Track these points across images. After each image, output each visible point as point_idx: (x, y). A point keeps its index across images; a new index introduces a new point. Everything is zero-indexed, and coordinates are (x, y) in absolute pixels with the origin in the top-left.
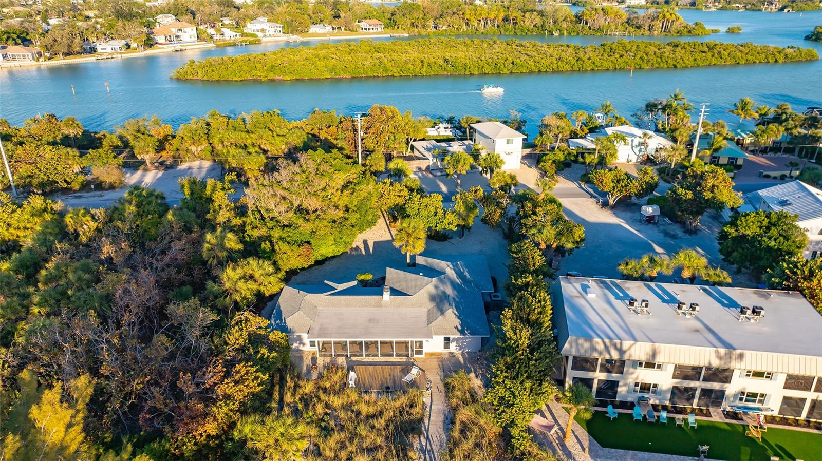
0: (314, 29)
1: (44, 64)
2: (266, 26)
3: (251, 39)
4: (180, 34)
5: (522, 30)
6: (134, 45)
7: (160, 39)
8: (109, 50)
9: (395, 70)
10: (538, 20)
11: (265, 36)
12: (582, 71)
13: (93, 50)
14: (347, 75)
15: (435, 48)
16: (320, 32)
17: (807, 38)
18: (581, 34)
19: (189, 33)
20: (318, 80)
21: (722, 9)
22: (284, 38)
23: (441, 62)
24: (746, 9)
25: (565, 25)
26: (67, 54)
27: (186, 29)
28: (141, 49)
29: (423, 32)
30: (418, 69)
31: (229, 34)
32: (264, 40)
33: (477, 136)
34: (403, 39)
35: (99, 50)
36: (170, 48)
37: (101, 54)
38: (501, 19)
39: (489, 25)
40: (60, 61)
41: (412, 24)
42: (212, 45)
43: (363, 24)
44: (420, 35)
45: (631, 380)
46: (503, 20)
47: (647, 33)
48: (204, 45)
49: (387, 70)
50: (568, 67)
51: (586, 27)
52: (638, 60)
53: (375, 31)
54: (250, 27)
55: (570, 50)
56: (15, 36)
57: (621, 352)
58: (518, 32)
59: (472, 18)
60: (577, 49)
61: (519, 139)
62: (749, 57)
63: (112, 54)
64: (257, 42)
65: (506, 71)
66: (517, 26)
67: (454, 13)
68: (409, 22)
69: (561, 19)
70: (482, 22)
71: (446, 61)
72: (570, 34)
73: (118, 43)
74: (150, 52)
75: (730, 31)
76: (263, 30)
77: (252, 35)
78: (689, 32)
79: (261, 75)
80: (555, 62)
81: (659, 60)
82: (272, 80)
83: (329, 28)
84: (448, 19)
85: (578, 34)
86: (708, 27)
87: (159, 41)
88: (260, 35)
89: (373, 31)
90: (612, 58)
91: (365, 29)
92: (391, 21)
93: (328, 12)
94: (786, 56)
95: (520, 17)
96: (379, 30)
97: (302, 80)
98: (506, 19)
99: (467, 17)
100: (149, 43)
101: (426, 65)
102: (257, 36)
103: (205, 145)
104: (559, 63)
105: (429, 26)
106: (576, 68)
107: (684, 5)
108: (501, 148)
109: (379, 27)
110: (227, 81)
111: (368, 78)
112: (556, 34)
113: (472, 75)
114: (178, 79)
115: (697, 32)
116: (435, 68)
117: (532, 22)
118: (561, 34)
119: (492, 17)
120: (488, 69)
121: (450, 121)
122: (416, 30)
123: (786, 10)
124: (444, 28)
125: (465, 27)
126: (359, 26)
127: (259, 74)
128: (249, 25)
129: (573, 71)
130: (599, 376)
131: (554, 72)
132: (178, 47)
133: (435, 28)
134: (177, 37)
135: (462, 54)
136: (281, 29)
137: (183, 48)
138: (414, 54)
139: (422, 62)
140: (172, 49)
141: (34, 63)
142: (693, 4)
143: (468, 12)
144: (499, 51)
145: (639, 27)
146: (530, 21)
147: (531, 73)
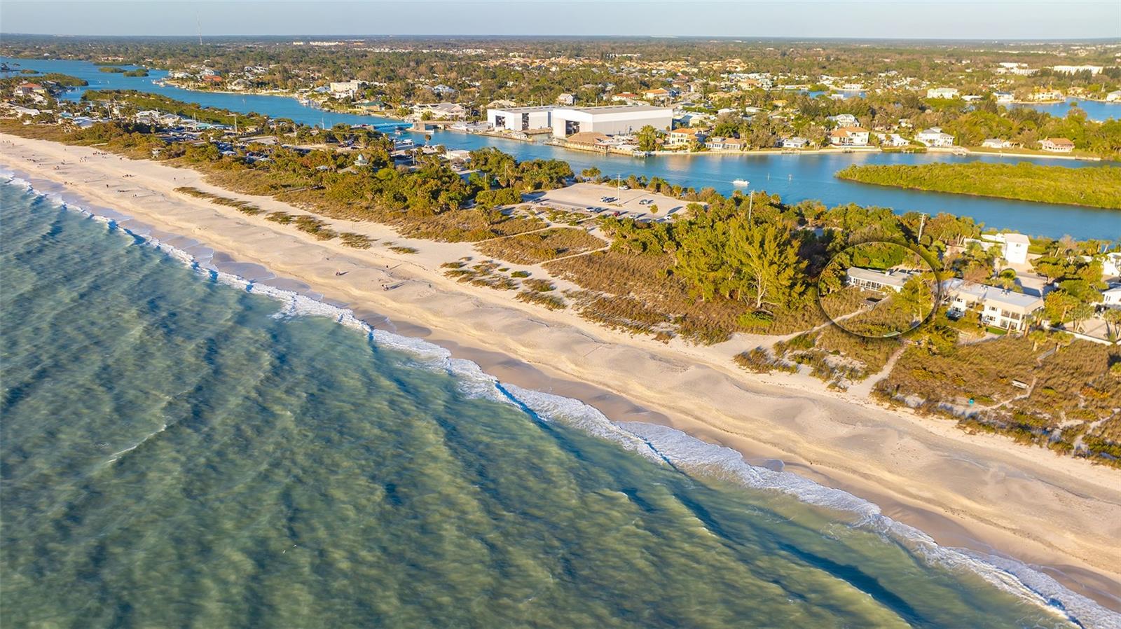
0: (989, 143)
1: (747, 153)
2: (937, 136)
3: (918, 148)
6: (813, 143)
7: (835, 140)
8: (792, 146)
11: (933, 146)
13: (780, 145)
16: (996, 147)
19: (861, 137)
22: (952, 150)
26: (761, 147)
27: (860, 134)
28: (818, 147)
31: (898, 141)
32: (930, 150)
35: (785, 146)
36: (841, 149)
37: (786, 149)
40: (757, 152)
42: (879, 150)
43: (1048, 143)
48: (871, 149)
54: (922, 137)
56: (730, 130)
63: (794, 149)
64: (923, 151)
73: (800, 141)
74: (824, 151)
76: (932, 141)
77: (921, 144)
79: (903, 184)
82: (912, 189)
83: (1007, 144)
87: (834, 142)
88: (928, 144)
89: (1059, 152)
91: (1050, 148)
96: (1066, 150)
100: (826, 143)
102: (924, 146)
109: (1067, 147)
110: (876, 184)
114: (840, 178)
126: (1042, 145)
127: (902, 182)
128: (921, 134)
132: (848, 148)
134: (850, 140)
136: (951, 141)
137: (852, 150)
140: (843, 150)
141: (740, 152)
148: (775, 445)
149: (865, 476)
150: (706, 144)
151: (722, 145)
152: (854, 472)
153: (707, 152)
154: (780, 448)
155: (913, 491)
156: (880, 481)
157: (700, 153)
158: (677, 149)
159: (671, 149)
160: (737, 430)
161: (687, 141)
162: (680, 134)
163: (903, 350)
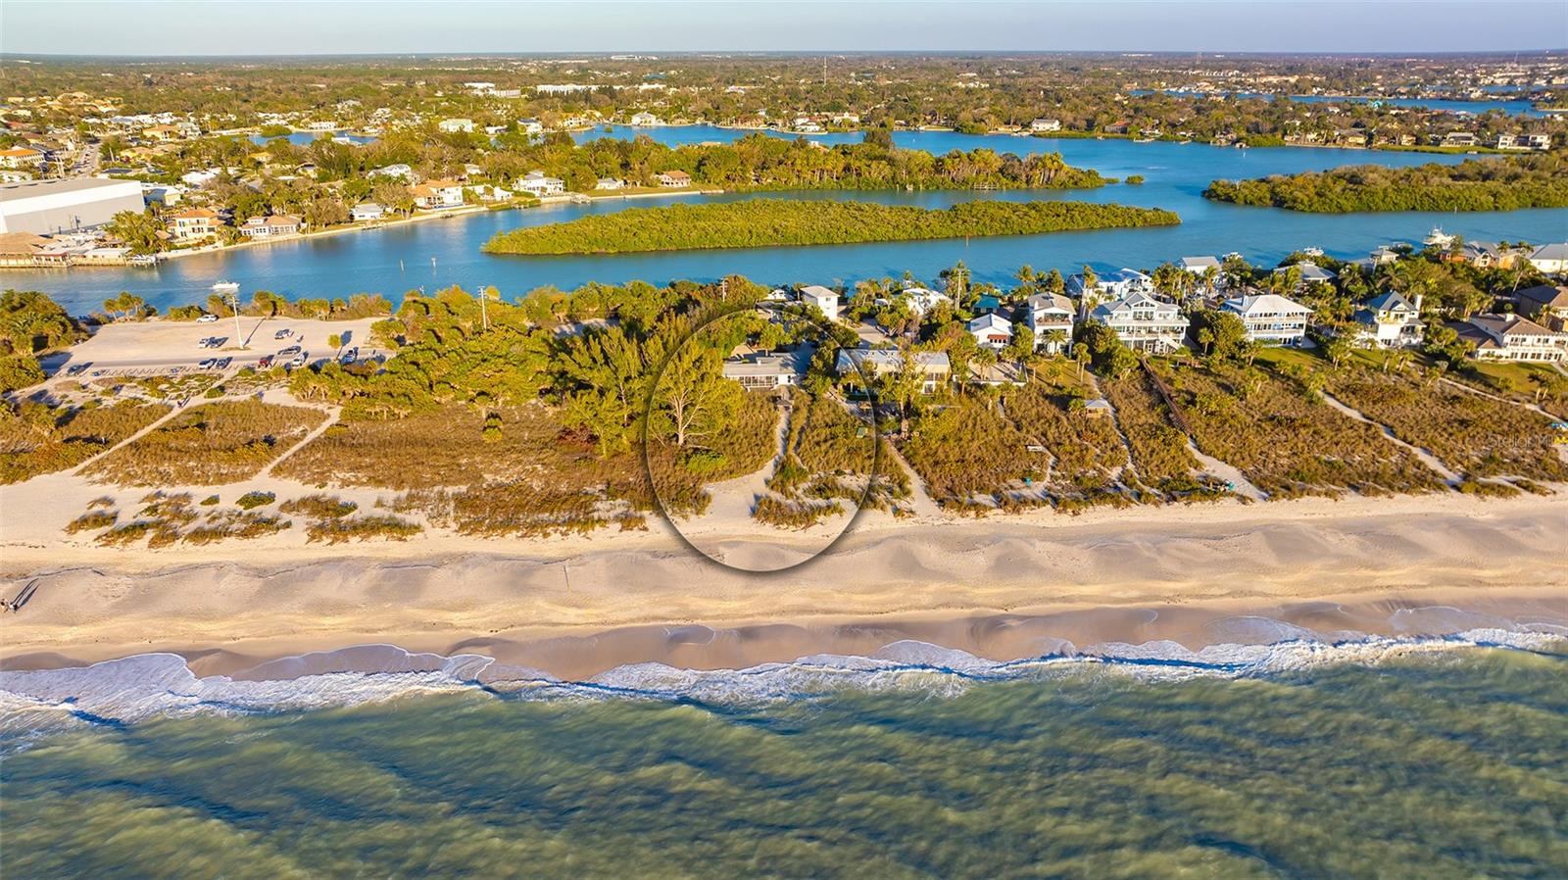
0: (604, 185)
1: (307, 236)
2: (542, 183)
3: (529, 200)
4: (441, 194)
5: (868, 184)
7: (421, 202)
8: (367, 217)
9: (722, 241)
10: (887, 171)
11: (544, 196)
12: (920, 240)
13: (351, 219)
14: (674, 248)
16: (610, 188)
17: (1204, 192)
18: (941, 188)
19: (453, 194)
21: (1161, 139)
22: (567, 198)
23: (770, 232)
24: (1193, 141)
25: (921, 176)
26: (328, 224)
27: (448, 189)
28: (408, 215)
29: (742, 186)
30: (746, 240)
31: (499, 193)
32: (543, 200)
33: (805, 297)
35: (357, 218)
36: (434, 214)
37: (362, 223)
39: (826, 176)
40: (323, 233)
41: (728, 178)
42: (483, 208)
43: (664, 178)
44: (738, 192)
46: (844, 170)
47: (1024, 186)
48: (473, 209)
50: (904, 236)
51: (948, 180)
53: (680, 185)
54: (523, 184)
55: (913, 215)
58: (862, 185)
59: (804, 170)
60: (920, 213)
61: (835, 298)
62: (1106, 221)
63: (371, 222)
64: (536, 204)
65: (839, 241)
66: (861, 179)
67: (780, 163)
68: (723, 174)
69: (917, 169)
70: (818, 173)
71: (776, 231)
72: (927, 188)
73: (376, 210)
74: (414, 218)
76: (544, 189)
77: (528, 195)
78: (1075, 183)
79: (585, 249)
80: (892, 230)
81: (1003, 226)
83: (620, 183)
84: (774, 170)
85: (938, 188)
86: (1104, 175)
87: (420, 205)
88: (537, 193)
89: (676, 186)
90: (954, 225)
91: (667, 184)
92: (699, 168)
93: (615, 161)
94: (1145, 220)
95: (864, 168)
96: (685, 185)
97: (626, 253)
98: (847, 169)
99: (798, 166)
101: (755, 235)
102: (533, 196)
104: (896, 231)
105: (749, 179)
106: (913, 236)
107: (1112, 132)
108: (822, 303)
109: (684, 181)
111: (694, 249)
112: (910, 188)
113: (803, 245)
115: (1085, 185)
116: (765, 239)
117: (880, 173)
118: (916, 189)
119: (830, 168)
120: (820, 240)
121: (784, 288)
122: (733, 184)
123: (1238, 145)
124: (769, 181)
125: (795, 180)
126: (658, 180)
128: (522, 182)
129: (910, 240)
131: (890, 240)
132: (444, 212)
133: (757, 180)
134: (439, 199)
135: (794, 221)
136: (561, 186)
137: (453, 213)
138: (738, 221)
139: (750, 232)
140: (440, 214)
141: (298, 235)
142: (1124, 131)
143: (798, 162)
144: (833, 217)
145: (1014, 179)
146: (878, 171)
147: (866, 242)
148: (947, 605)
149: (1064, 599)
150: (241, 230)
151: (267, 228)
152: (1053, 600)
154: (957, 607)
155: (1119, 594)
156: (1083, 598)
157: (238, 245)
158: (198, 245)
159: (189, 246)
160: (889, 607)
161: (210, 230)
162: (194, 220)
163: (893, 448)
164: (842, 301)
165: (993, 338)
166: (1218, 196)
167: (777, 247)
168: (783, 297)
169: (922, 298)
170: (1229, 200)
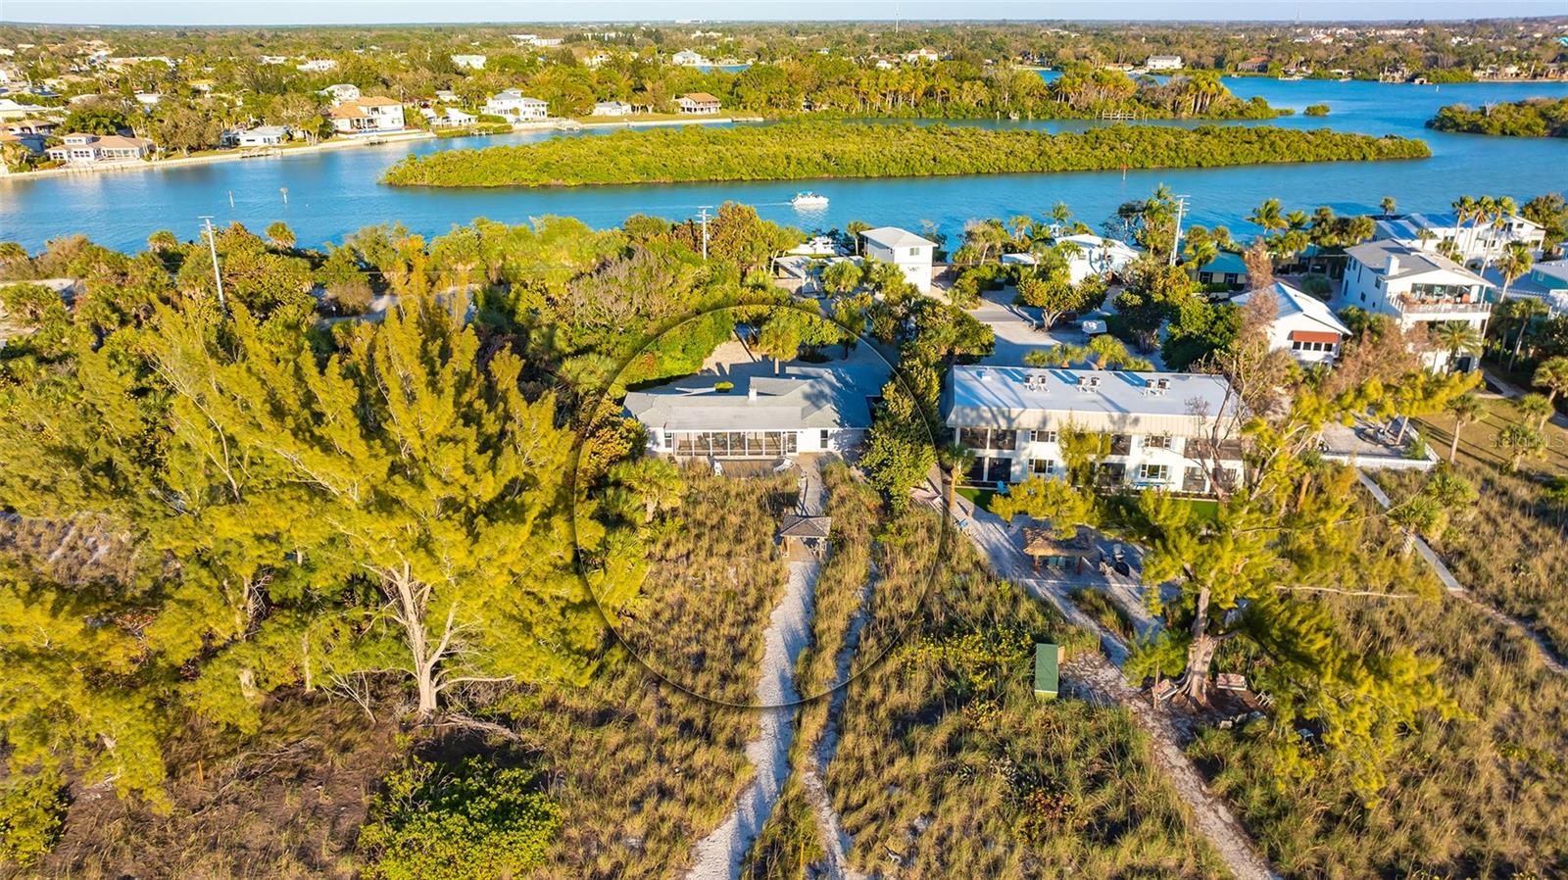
0: (601, 110)
1: (159, 164)
2: (520, 103)
3: (496, 125)
4: (375, 116)
5: (957, 111)
6: (298, 135)
7: (343, 124)
8: (260, 142)
9: (744, 170)
10: (984, 95)
11: (518, 121)
12: (1047, 172)
13: (233, 143)
14: (668, 179)
15: (809, 138)
16: (611, 113)
17: (1429, 125)
18: (1057, 117)
19: (391, 115)
20: (621, 186)
21: (1311, 77)
22: (551, 124)
23: (818, 157)
24: (1354, 79)
25: (1030, 102)
26: (191, 149)
27: (385, 109)
28: (314, 140)
29: (788, 114)
30: (781, 169)
31: (457, 116)
32: (516, 127)
33: (869, 247)
34: (755, 125)
35: (243, 143)
36: (359, 140)
37: (249, 149)
38: (920, 92)
39: (901, 103)
40: (183, 160)
41: (770, 101)
42: (430, 135)
43: (685, 102)
44: (782, 119)
45: (1024, 458)
46: (925, 94)
47: (1170, 115)
48: (415, 135)
49: (731, 171)
50: (1024, 166)
51: (1066, 107)
52: (1137, 154)
53: (706, 112)
54: (493, 106)
55: (1032, 140)
56: (107, 121)
57: (1010, 420)
58: (950, 113)
59: (872, 92)
60: (1042, 138)
61: (927, 249)
62: (1321, 151)
63: (266, 148)
64: (506, 130)
65: (923, 172)
66: (948, 105)
67: (841, 83)
68: (764, 97)
69: (1023, 93)
70: (889, 99)
71: (827, 156)
72: (1038, 117)
73: (271, 132)
74: (328, 145)
75: (1311, 112)
76: (515, 111)
77: (497, 120)
78: (1241, 113)
79: (528, 177)
80: (1003, 157)
81: (1173, 154)
82: (544, 186)
83: (627, 108)
84: (831, 92)
85: (1052, 117)
86: (1274, 106)
87: (341, 129)
88: (510, 118)
89: (703, 113)
90: (1097, 153)
91: (689, 110)
92: (733, 95)
93: (624, 82)
94: (1380, 150)
95: (953, 89)
96: (713, 111)
97: (595, 186)
98: (929, 93)
99: (863, 88)
100: (326, 132)
101: (794, 162)
102: (505, 121)
103: (476, 262)
104: (1011, 160)
105: (797, 105)
106: (1036, 167)
107: (1248, 70)
108: (902, 258)
109: (712, 106)
110: (474, 188)
111: (701, 182)
112: (1015, 117)
113: (867, 177)
114: (390, 185)
115: (1254, 114)
116: (809, 167)
117: (974, 97)
118: (1024, 118)
119: (906, 89)
120: (893, 169)
121: (832, 234)
122: (776, 111)
123: (1417, 81)
124: (825, 107)
125: (859, 106)
126: (678, 105)
127: (525, 175)
128: (490, 103)
129: (1032, 172)
130: (989, 453)
131: (1001, 173)
132: (374, 138)
133: (809, 107)
134: (371, 121)
135: (853, 147)
136: (544, 109)
137: (384, 139)
138: (773, 146)
139: (787, 158)
140: (365, 141)
141: (143, 163)
142: (1263, 68)
143: (864, 81)
144: (914, 142)
145: (1156, 106)
146: (970, 95)
147: (965, 174)
150: (51, 151)
151: (91, 151)
153: (56, 171)
157: (39, 173)
163: (1171, 751)
164: (939, 257)
165: (1299, 340)
166: (1457, 125)
167: (829, 180)
168: (830, 251)
169: (1096, 253)
170: (1476, 130)
